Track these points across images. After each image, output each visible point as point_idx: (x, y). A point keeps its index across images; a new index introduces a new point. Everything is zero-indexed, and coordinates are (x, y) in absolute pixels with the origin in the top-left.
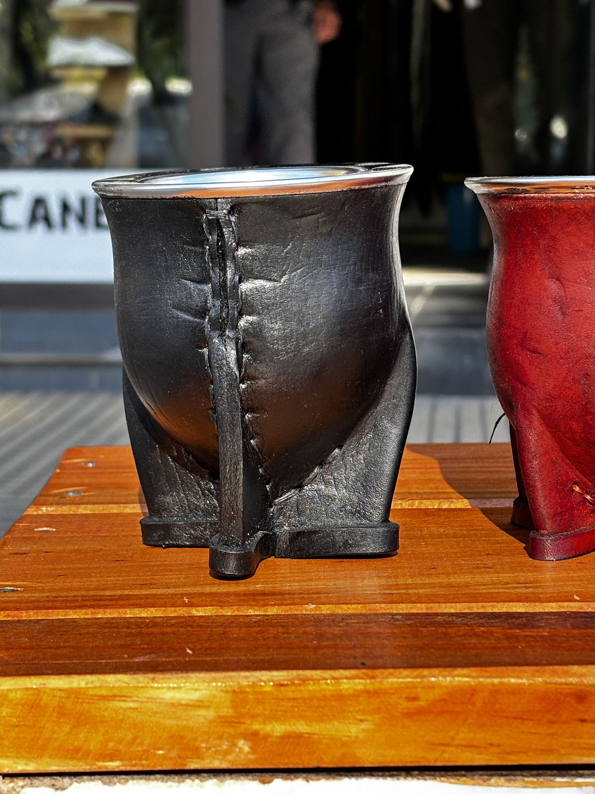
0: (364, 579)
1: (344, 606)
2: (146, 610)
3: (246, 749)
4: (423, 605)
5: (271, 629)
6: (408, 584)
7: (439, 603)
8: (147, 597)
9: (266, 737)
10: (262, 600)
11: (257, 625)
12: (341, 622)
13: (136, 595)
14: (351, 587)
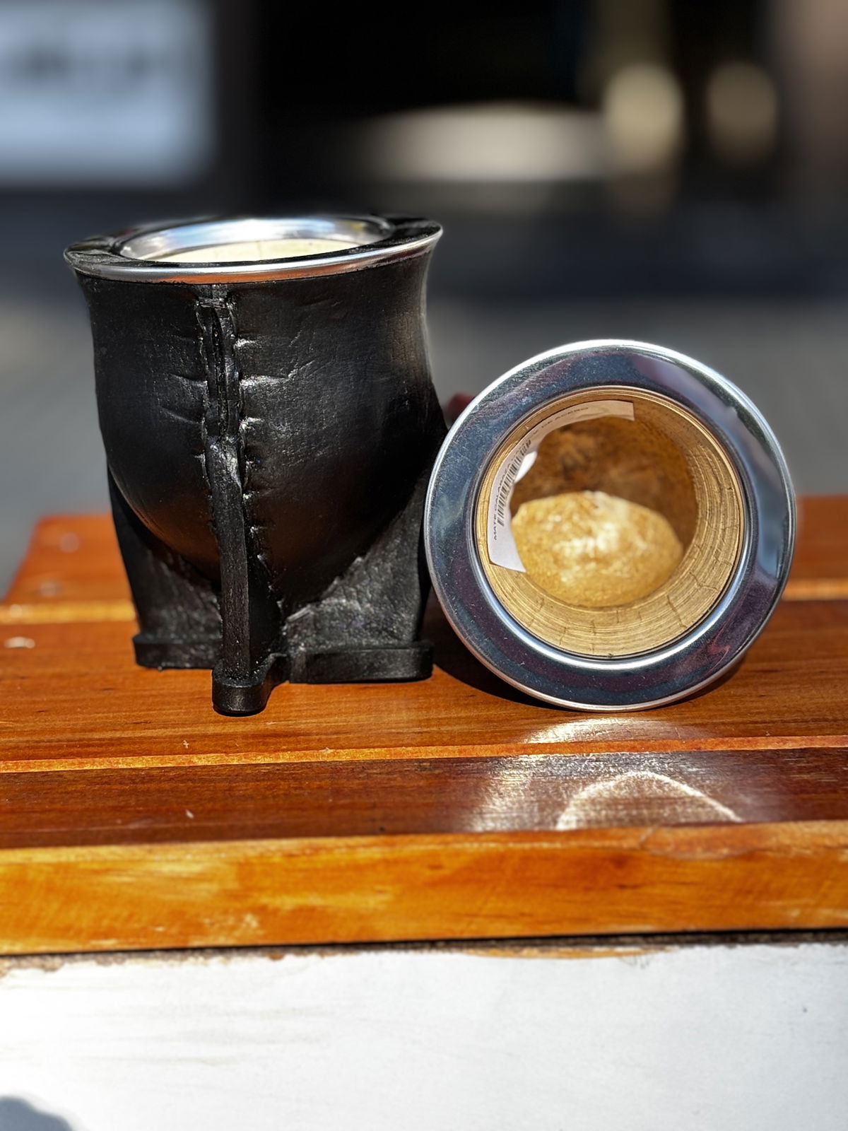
0: (391, 712)
1: (366, 751)
2: (141, 759)
3: (254, 924)
4: (456, 748)
5: (282, 783)
6: (441, 719)
7: (474, 744)
8: (141, 740)
9: (276, 911)
10: (273, 744)
11: (266, 778)
12: (361, 772)
13: (130, 738)
14: (375, 725)
